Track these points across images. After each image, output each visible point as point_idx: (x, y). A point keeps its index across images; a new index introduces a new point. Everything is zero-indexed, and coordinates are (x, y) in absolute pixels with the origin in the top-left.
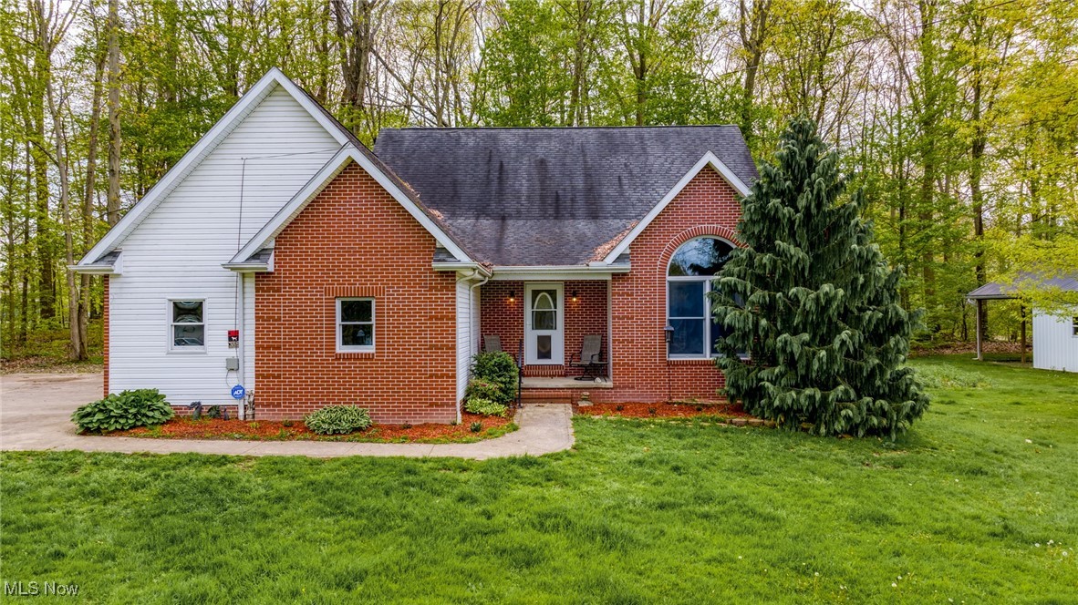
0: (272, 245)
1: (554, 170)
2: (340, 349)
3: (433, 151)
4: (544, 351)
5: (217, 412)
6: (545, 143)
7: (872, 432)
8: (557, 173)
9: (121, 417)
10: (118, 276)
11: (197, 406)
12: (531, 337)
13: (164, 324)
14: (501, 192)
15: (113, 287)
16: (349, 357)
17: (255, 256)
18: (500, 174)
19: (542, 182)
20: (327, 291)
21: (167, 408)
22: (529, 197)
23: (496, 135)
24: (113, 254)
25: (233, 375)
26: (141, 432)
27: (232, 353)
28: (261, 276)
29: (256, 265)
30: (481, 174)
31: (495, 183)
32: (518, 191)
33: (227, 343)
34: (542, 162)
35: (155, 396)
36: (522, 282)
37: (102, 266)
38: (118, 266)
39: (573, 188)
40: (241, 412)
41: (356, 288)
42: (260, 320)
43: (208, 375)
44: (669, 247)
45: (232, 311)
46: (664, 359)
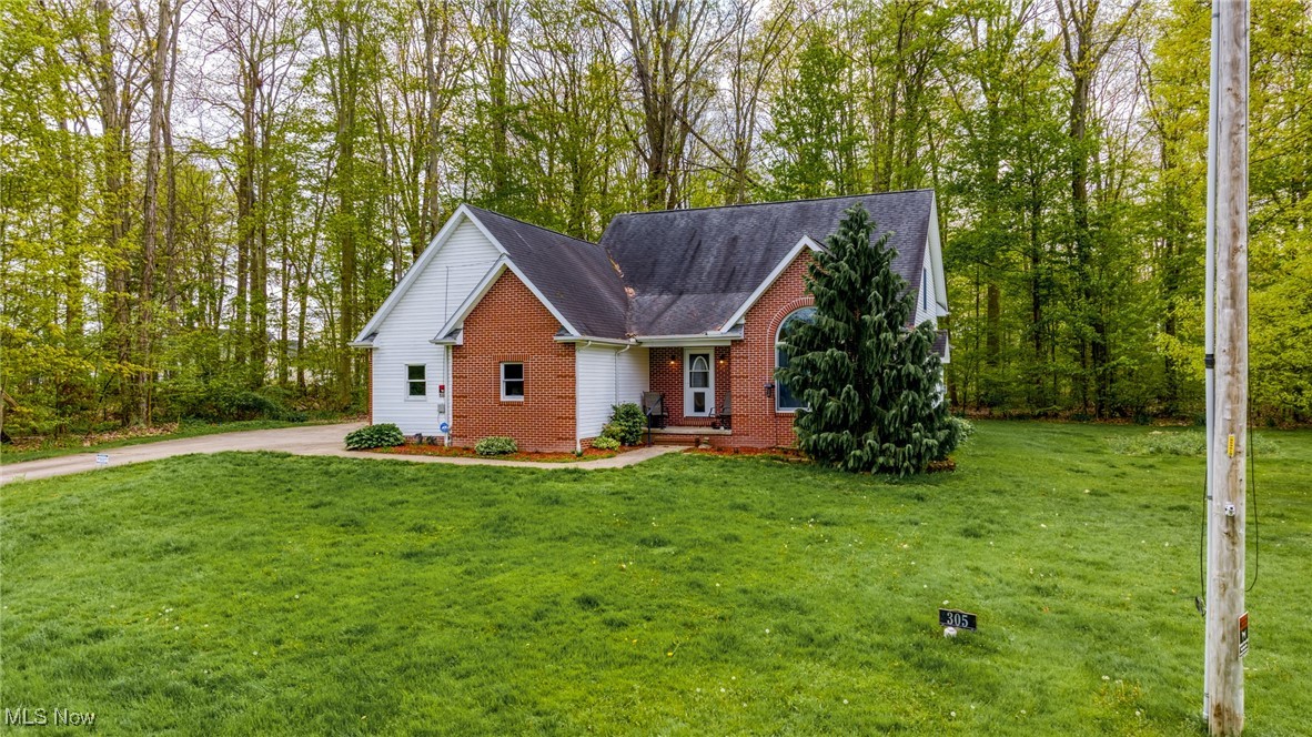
0: (462, 326)
1: (741, 246)
2: (504, 398)
3: (649, 234)
4: (699, 407)
5: (432, 442)
6: (745, 220)
7: (884, 469)
8: (742, 250)
9: (369, 439)
10: (377, 349)
11: (419, 436)
12: (689, 393)
13: (403, 382)
14: (688, 270)
15: (375, 355)
16: (508, 404)
17: (450, 334)
18: (695, 252)
19: (726, 259)
20: (494, 358)
21: (399, 436)
22: (709, 273)
23: (707, 215)
24: (374, 334)
25: (442, 416)
26: (379, 450)
27: (442, 401)
28: (456, 348)
29: (449, 340)
30: (680, 253)
31: (687, 263)
32: (703, 268)
33: (438, 393)
34: (735, 239)
35: (393, 428)
36: (682, 348)
37: (366, 342)
38: (375, 344)
39: (750, 263)
40: (446, 441)
41: (513, 354)
42: (457, 377)
43: (426, 416)
44: (777, 317)
45: (440, 372)
46: (773, 411)
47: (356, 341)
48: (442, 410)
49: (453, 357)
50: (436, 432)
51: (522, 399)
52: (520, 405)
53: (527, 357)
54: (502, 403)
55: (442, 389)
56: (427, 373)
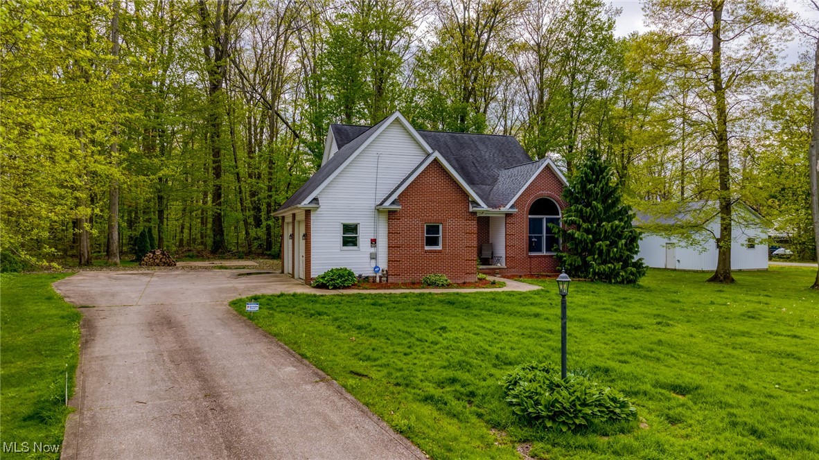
2: (426, 247)
10: (317, 209)
11: (360, 276)
13: (339, 235)
15: (314, 214)
16: (430, 252)
20: (421, 220)
24: (316, 200)
25: (373, 261)
27: (373, 250)
33: (369, 245)
37: (310, 205)
40: (378, 279)
41: (433, 219)
42: (391, 234)
43: (361, 261)
44: (530, 201)
45: (372, 229)
46: (527, 254)
47: (303, 204)
48: (373, 257)
49: (389, 219)
50: (371, 274)
51: (439, 248)
52: (440, 252)
53: (445, 221)
54: (426, 252)
55: (374, 242)
56: (361, 230)
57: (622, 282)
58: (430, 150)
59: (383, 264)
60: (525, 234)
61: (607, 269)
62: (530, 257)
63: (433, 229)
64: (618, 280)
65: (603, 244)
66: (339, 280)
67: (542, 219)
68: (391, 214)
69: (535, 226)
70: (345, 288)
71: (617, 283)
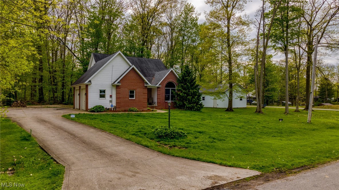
2: (130, 98)
7: (198, 110)
11: (106, 108)
13: (98, 94)
15: (89, 86)
17: (118, 83)
20: (128, 89)
24: (90, 81)
25: (111, 103)
27: (111, 99)
35: (102, 106)
40: (112, 109)
41: (132, 88)
42: (117, 93)
44: (166, 83)
45: (110, 92)
46: (165, 101)
47: (85, 82)
48: (111, 101)
49: (116, 88)
50: (110, 107)
51: (134, 98)
52: (134, 100)
53: (136, 89)
54: (130, 100)
55: (111, 96)
56: (106, 92)
57: (195, 110)
58: (131, 65)
59: (114, 104)
60: (164, 95)
61: (191, 106)
62: (166, 102)
63: (132, 92)
64: (194, 109)
65: (190, 97)
66: (99, 109)
67: (170, 89)
68: (117, 87)
69: (167, 92)
70: (101, 112)
71: (194, 110)
